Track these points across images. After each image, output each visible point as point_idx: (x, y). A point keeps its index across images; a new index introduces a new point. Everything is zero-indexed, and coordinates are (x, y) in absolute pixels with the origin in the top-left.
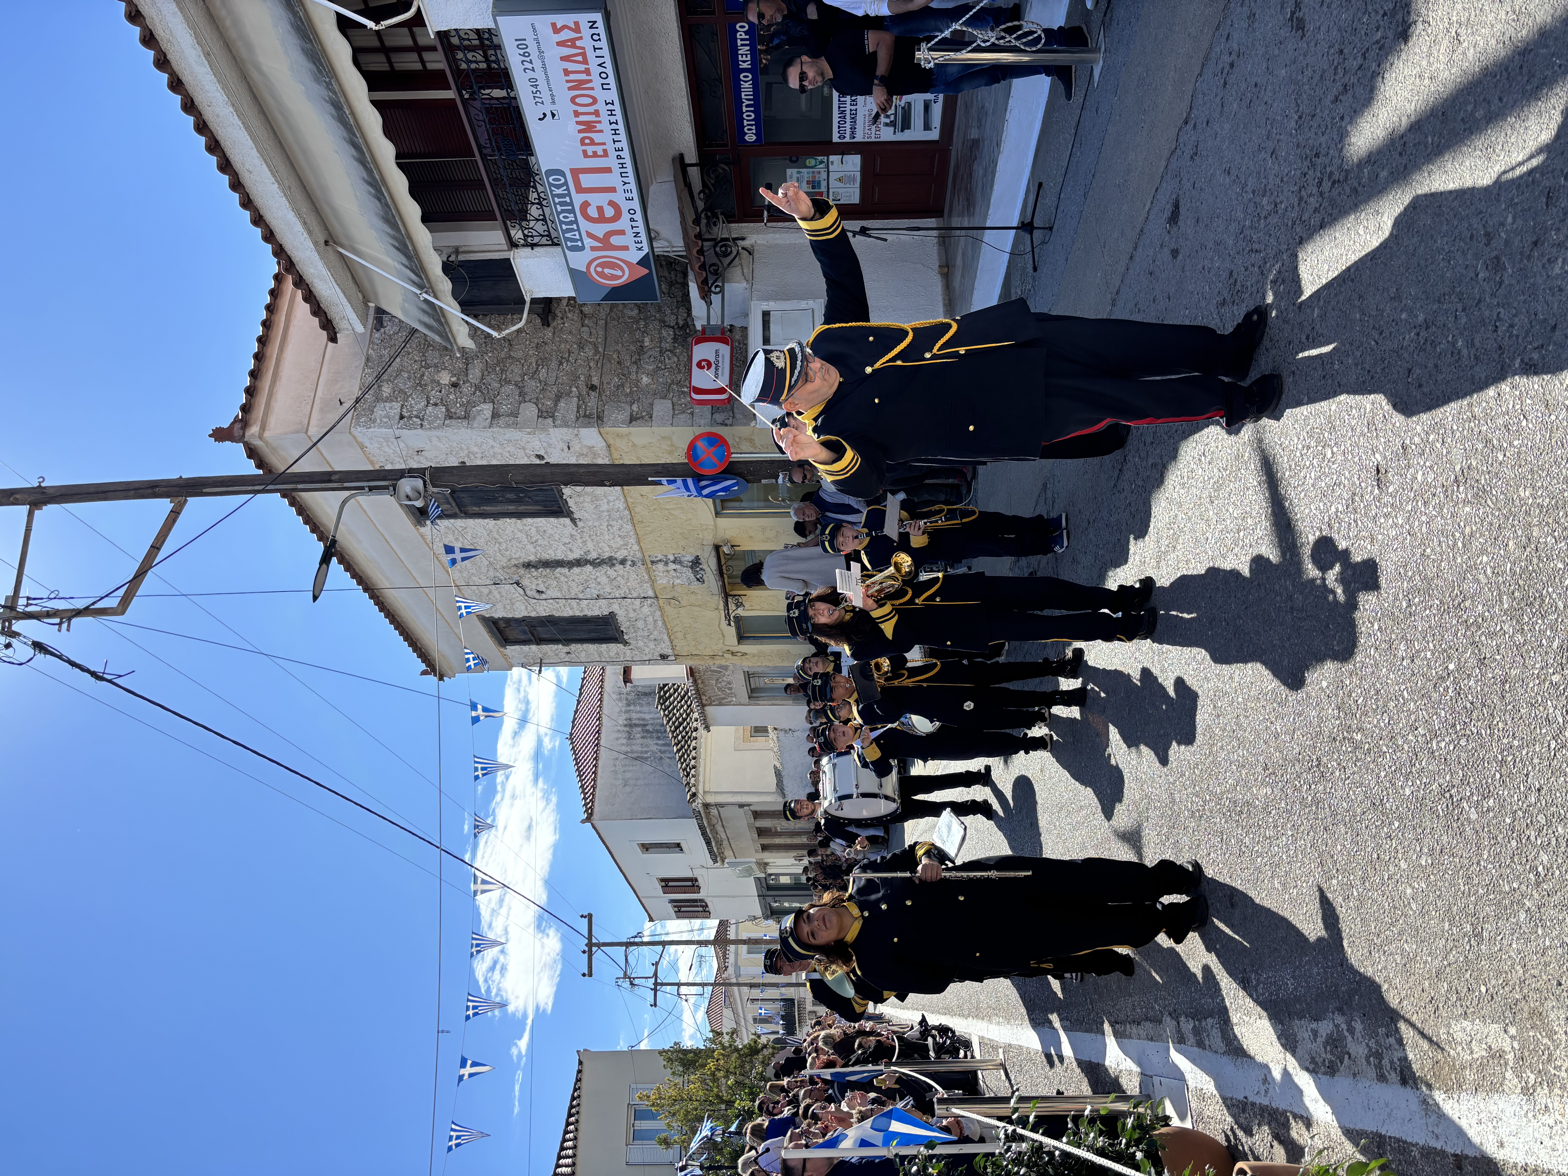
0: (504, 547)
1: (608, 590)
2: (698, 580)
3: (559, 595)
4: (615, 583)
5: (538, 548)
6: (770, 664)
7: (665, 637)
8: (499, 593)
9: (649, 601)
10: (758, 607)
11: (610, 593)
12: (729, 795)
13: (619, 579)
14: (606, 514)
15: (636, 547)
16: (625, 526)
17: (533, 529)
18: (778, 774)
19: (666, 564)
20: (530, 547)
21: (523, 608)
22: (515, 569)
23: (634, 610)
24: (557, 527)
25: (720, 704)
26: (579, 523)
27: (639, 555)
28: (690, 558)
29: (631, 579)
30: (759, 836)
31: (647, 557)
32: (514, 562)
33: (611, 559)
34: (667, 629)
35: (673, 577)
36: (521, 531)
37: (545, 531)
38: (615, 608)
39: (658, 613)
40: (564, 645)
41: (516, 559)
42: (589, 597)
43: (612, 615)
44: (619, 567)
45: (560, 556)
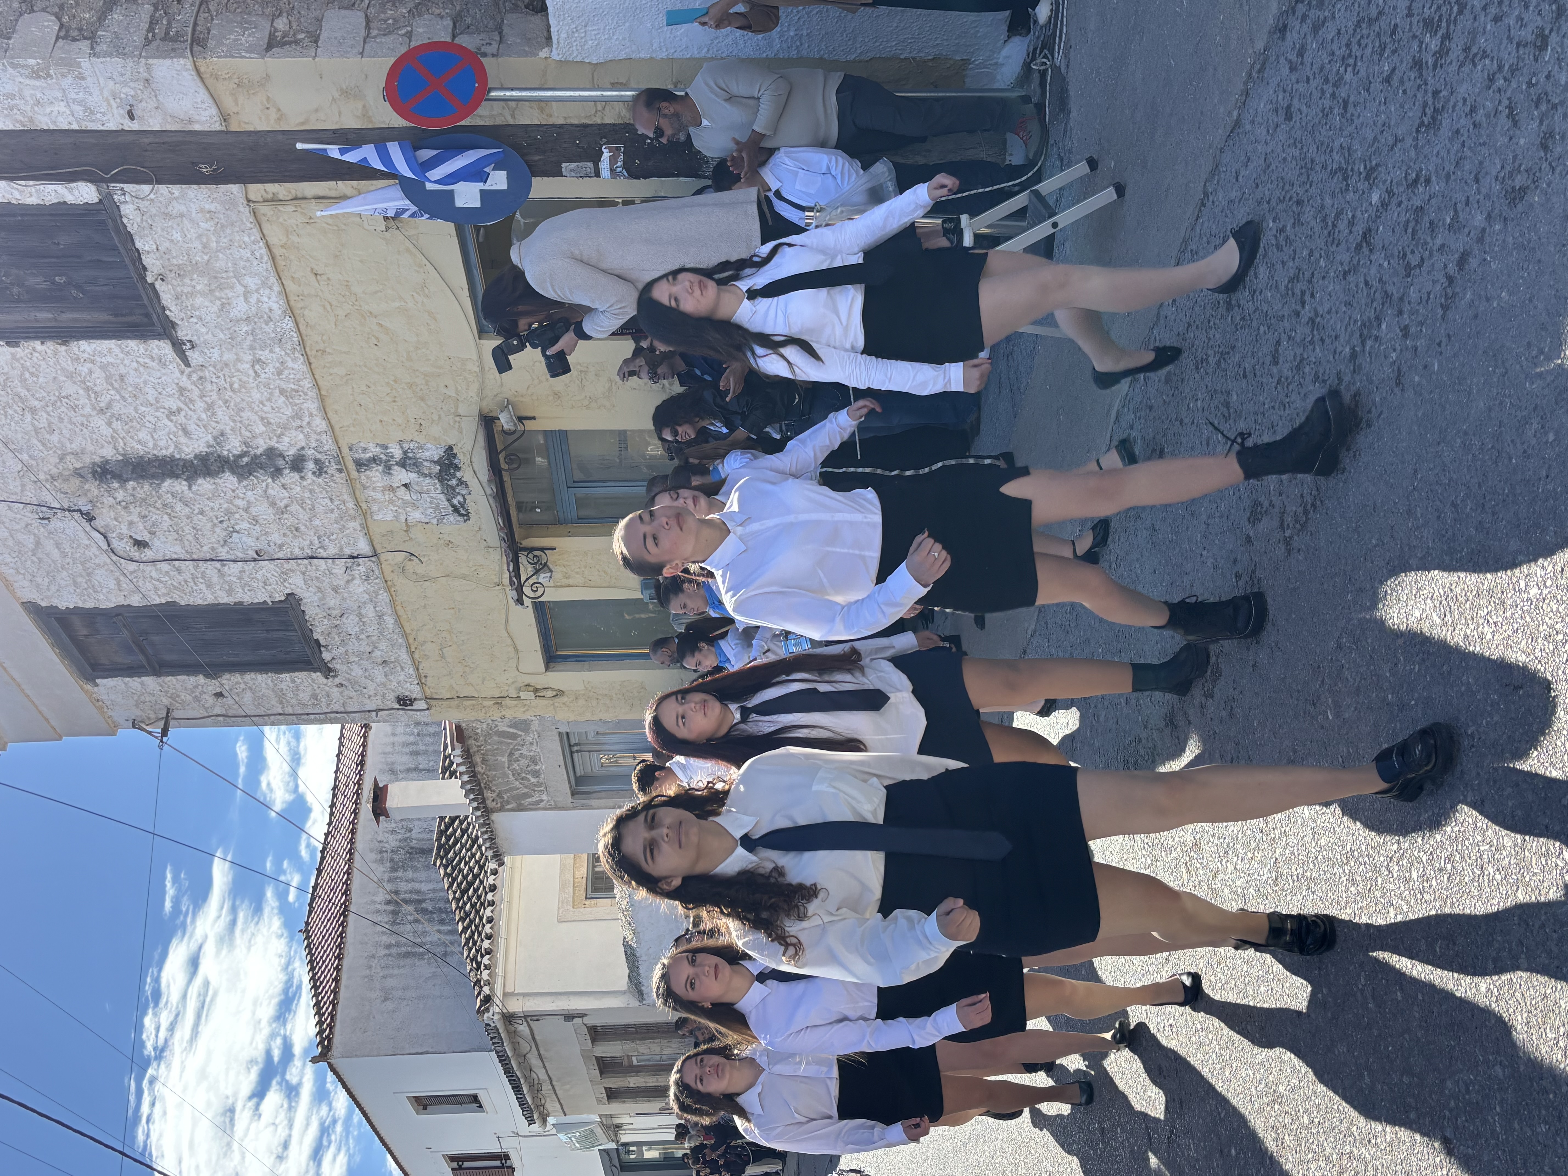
0: (43, 423)
1: (276, 538)
2: (456, 510)
3: (180, 552)
4: (288, 520)
5: (117, 425)
6: (608, 716)
7: (404, 656)
8: (58, 545)
9: (363, 567)
10: (578, 580)
11: (281, 546)
12: (549, 999)
13: (294, 508)
14: (245, 328)
15: (320, 424)
16: (290, 364)
17: (98, 373)
18: (631, 956)
19: (388, 469)
20: (99, 422)
21: (112, 584)
22: (77, 481)
23: (335, 590)
24: (145, 366)
25: (520, 808)
26: (194, 356)
27: (328, 444)
28: (434, 452)
29: (320, 509)
30: (601, 1073)
31: (345, 450)
32: (73, 463)
33: (271, 453)
34: (405, 635)
35: (405, 502)
36: (70, 376)
37: (122, 377)
38: (296, 584)
39: (384, 596)
40: (207, 676)
41: (75, 454)
42: (241, 555)
43: (292, 601)
44: (290, 477)
45: (164, 446)
